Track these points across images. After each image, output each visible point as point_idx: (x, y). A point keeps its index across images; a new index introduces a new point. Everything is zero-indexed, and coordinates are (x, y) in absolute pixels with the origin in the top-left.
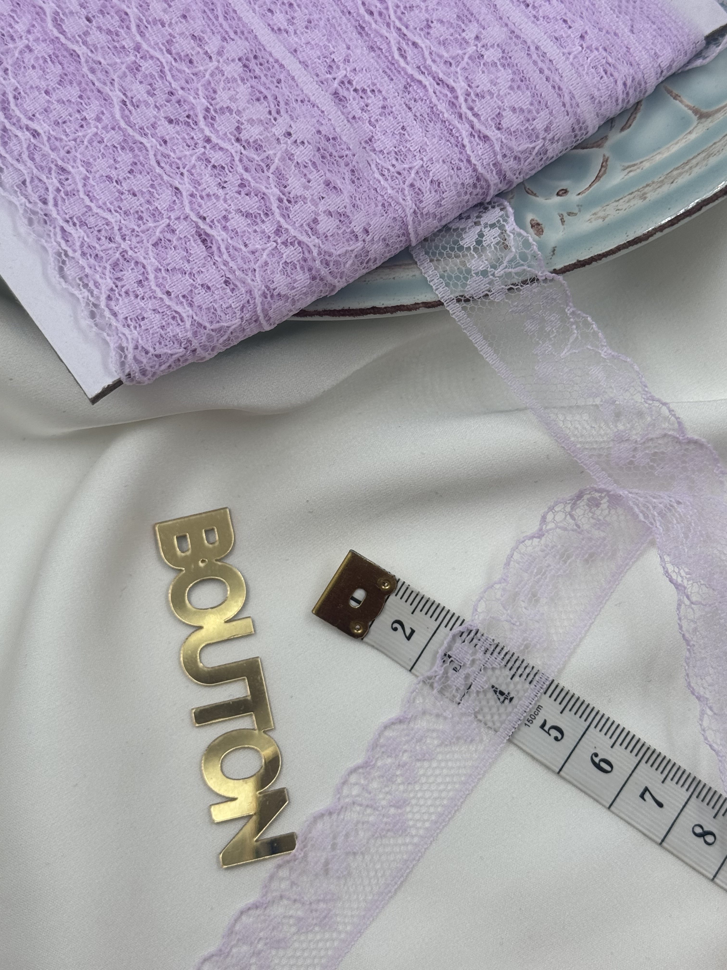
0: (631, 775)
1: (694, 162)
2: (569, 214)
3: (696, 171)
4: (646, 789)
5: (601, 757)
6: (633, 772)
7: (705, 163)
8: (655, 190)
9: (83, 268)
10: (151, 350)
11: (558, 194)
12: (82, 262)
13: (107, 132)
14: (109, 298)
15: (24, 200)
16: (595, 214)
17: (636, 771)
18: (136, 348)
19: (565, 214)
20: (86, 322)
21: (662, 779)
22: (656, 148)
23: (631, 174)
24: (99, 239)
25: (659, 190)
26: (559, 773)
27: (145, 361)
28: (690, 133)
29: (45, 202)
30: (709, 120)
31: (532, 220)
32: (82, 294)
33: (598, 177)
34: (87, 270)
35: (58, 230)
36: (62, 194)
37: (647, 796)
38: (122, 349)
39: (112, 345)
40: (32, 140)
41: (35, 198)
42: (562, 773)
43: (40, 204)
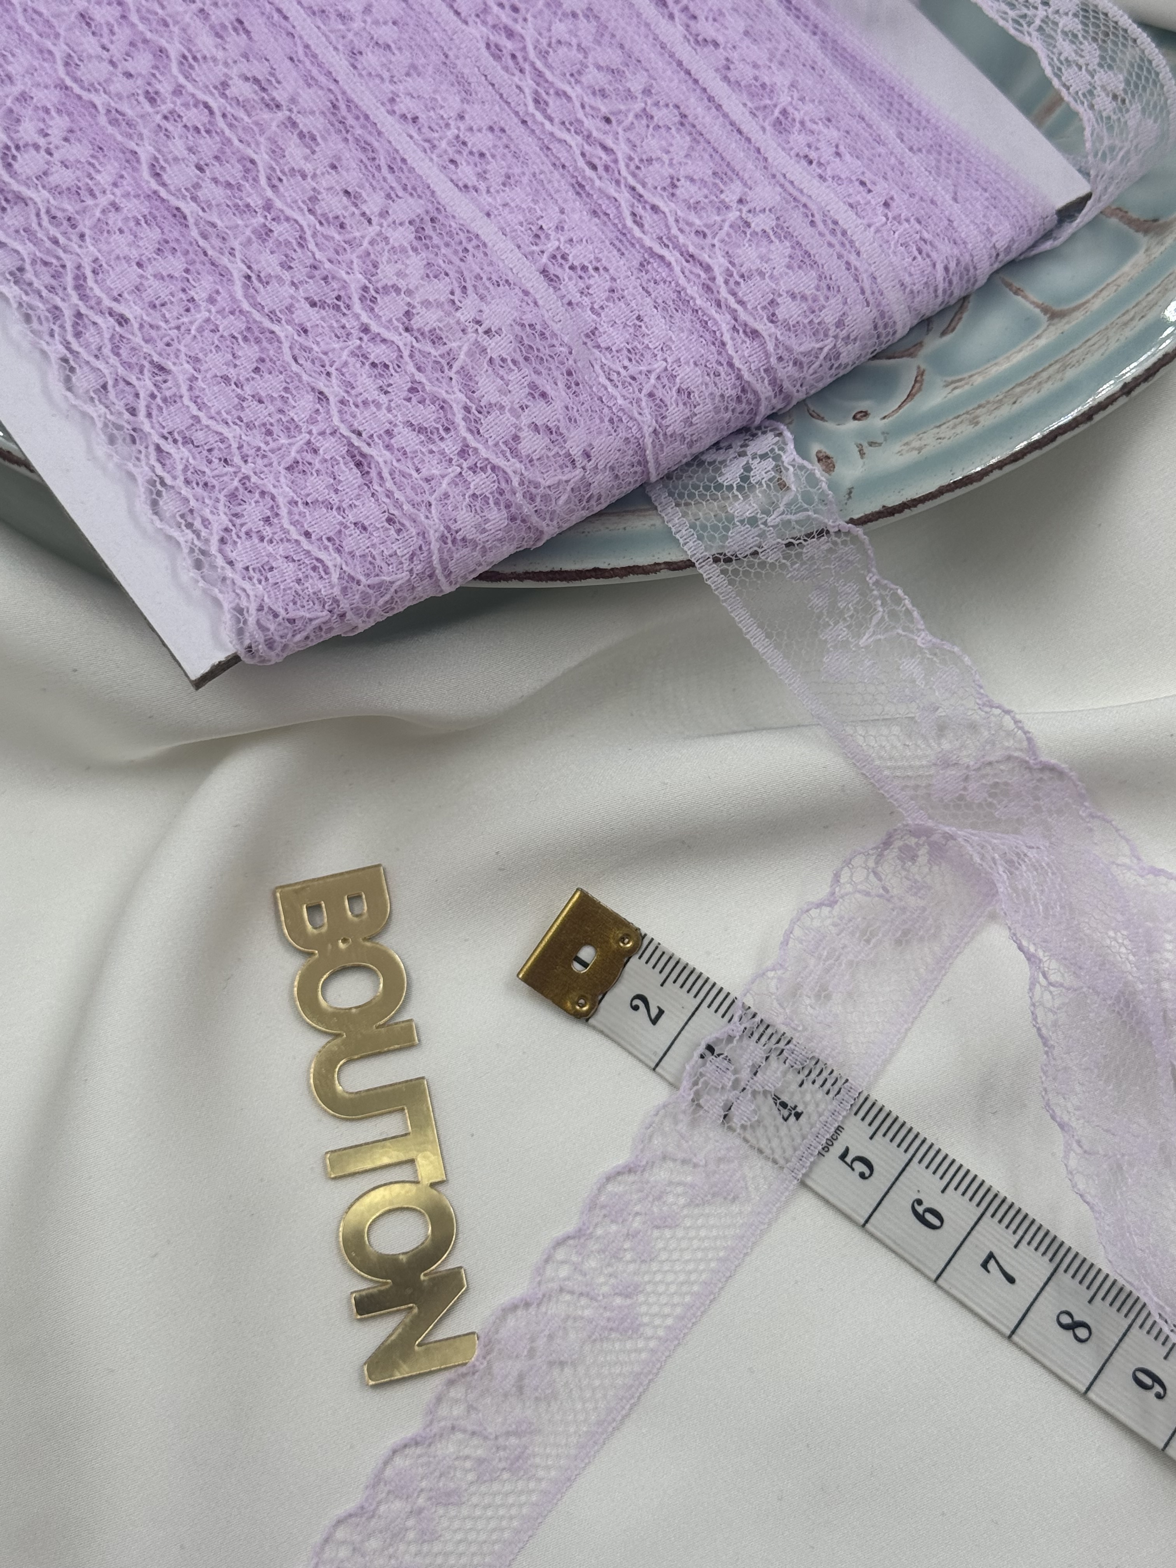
0: (969, 1233)
1: (1045, 375)
2: (871, 444)
3: (1048, 388)
4: (991, 1256)
5: (926, 1205)
6: (972, 1229)
7: (1059, 376)
8: (990, 412)
9: (187, 500)
10: (282, 613)
11: (855, 418)
12: (185, 491)
13: (224, 317)
14: (222, 541)
15: (103, 410)
16: (907, 444)
17: (978, 1228)
18: (260, 609)
19: (865, 444)
20: (188, 574)
21: (1015, 1242)
22: (992, 358)
23: (957, 392)
24: (210, 462)
25: (998, 413)
26: (864, 1225)
27: (272, 627)
28: (1038, 337)
29: (133, 412)
30: (1065, 321)
31: (819, 452)
32: (185, 537)
33: (910, 396)
34: (193, 503)
35: (152, 449)
36: (159, 401)
37: (992, 1265)
38: (240, 610)
39: (226, 606)
40: (118, 328)
41: (120, 406)
42: (868, 1226)
43: (127, 415)
